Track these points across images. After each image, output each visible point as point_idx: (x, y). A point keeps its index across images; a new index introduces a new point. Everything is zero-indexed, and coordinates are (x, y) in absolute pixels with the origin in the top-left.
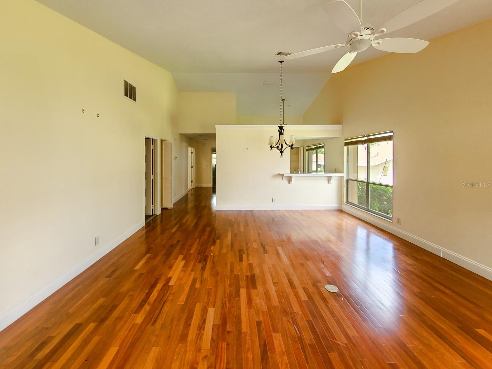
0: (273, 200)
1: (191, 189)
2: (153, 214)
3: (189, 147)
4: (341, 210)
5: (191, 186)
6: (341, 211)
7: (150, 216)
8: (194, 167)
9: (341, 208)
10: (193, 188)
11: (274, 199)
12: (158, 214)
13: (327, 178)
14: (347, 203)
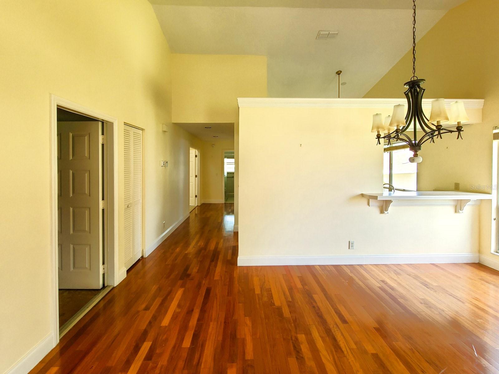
0: (350, 245)
1: (195, 208)
2: (106, 285)
3: (190, 148)
4: (479, 263)
5: (193, 202)
6: (479, 266)
7: (98, 291)
8: (199, 176)
9: (479, 261)
10: (197, 206)
11: (352, 244)
12: (115, 286)
13: (453, 203)
14: (497, 252)
